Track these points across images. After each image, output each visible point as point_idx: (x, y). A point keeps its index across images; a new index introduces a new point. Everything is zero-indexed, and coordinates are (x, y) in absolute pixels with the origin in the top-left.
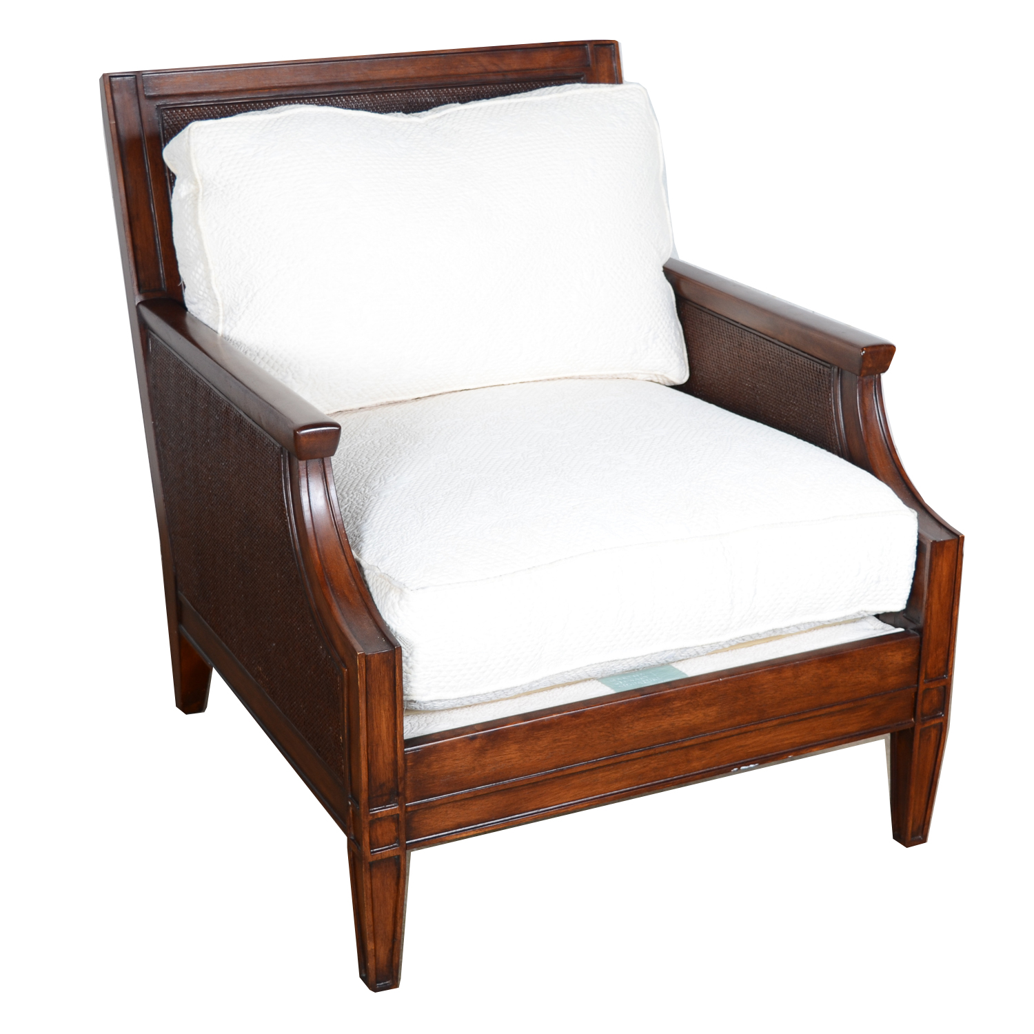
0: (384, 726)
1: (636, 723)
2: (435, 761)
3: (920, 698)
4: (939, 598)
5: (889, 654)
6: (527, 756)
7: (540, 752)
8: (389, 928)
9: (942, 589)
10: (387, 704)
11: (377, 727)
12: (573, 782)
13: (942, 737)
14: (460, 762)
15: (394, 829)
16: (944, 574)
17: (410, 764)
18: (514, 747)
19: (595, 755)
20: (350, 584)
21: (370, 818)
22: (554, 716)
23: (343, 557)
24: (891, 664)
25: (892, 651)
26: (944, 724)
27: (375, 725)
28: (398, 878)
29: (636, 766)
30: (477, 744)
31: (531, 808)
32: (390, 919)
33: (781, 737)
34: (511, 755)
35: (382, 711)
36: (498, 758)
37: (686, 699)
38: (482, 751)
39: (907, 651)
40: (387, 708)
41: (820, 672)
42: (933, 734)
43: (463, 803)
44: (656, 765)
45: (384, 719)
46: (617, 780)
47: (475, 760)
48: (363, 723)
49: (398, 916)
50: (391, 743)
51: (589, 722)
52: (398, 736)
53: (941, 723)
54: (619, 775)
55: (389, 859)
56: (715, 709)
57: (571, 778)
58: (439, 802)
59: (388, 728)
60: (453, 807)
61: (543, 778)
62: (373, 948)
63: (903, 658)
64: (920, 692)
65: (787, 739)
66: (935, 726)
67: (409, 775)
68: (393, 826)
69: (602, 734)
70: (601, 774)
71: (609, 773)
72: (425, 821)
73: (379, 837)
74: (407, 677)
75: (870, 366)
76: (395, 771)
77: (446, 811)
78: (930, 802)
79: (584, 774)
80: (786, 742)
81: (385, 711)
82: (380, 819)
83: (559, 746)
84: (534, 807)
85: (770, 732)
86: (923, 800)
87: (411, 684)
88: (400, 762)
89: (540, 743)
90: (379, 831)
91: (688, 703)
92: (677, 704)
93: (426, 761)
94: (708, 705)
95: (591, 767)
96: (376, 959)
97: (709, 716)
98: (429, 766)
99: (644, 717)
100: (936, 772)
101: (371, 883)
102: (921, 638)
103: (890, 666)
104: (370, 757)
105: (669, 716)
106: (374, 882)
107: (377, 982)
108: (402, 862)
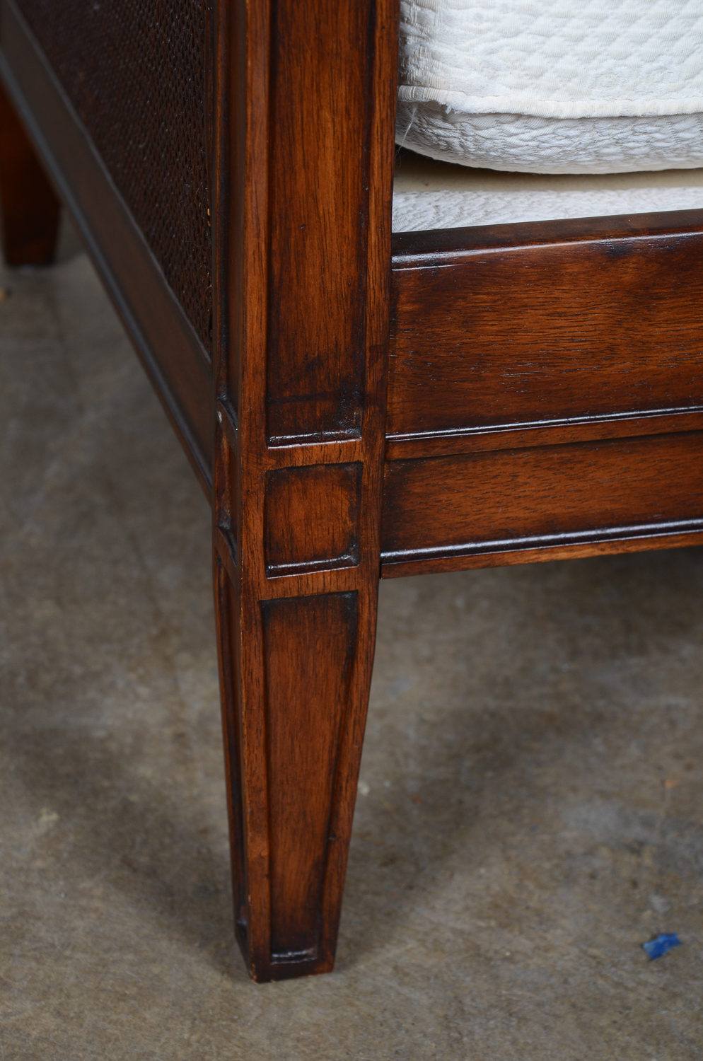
0: (329, 167)
10: (342, 89)
11: (306, 166)
15: (346, 507)
17: (408, 308)
21: (270, 464)
27: (299, 156)
28: (351, 658)
32: (322, 777)
35: (326, 115)
36: (690, 331)
38: (643, 298)
40: (342, 105)
43: (566, 455)
45: (329, 142)
47: (620, 323)
48: (256, 143)
49: (345, 773)
50: (349, 229)
52: (372, 207)
55: (325, 598)
58: (494, 444)
59: (341, 175)
62: (265, 853)
67: (402, 341)
68: (343, 502)
72: (444, 497)
73: (298, 530)
74: (422, 20)
76: (357, 322)
77: (515, 476)
81: (334, 112)
82: (303, 472)
87: (434, 46)
88: (376, 294)
90: (298, 510)
93: (463, 304)
96: (270, 886)
101: (265, 664)
104: (276, 267)
106: (274, 659)
107: (273, 951)
108: (365, 616)
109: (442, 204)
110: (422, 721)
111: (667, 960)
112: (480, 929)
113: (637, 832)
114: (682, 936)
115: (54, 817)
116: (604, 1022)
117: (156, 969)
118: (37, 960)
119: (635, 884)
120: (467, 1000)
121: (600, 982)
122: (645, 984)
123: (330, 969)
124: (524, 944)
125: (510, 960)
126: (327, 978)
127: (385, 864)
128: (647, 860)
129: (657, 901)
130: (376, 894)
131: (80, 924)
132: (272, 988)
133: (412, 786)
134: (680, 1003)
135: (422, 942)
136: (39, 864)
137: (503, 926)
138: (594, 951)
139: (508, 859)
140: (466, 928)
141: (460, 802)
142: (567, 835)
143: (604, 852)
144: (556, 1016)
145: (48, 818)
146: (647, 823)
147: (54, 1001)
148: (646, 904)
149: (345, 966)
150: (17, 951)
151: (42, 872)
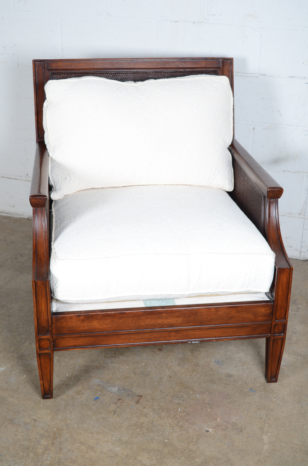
0: (43, 307)
1: (147, 320)
2: (64, 322)
3: (273, 327)
4: (282, 290)
5: (259, 308)
6: (101, 325)
7: (107, 324)
8: (49, 377)
9: (283, 287)
10: (44, 299)
11: (41, 307)
12: (121, 337)
13: (283, 343)
14: (75, 324)
15: (49, 343)
16: (284, 281)
17: (54, 321)
18: (96, 321)
19: (130, 329)
20: (44, 254)
21: (39, 338)
22: (113, 312)
23: (45, 244)
24: (260, 312)
25: (260, 308)
26: (284, 338)
28: (51, 360)
29: (147, 335)
30: (81, 318)
31: (104, 344)
32: (49, 374)
33: (210, 333)
34: (96, 324)
35: (43, 301)
36: (89, 324)
37: (168, 313)
38: (83, 321)
39: (267, 308)
41: (227, 311)
42: (280, 341)
43: (76, 338)
44: (156, 336)
45: (43, 304)
46: (139, 339)
47: (80, 324)
50: (46, 313)
51: (127, 317)
52: (49, 310)
53: (283, 338)
54: (140, 337)
55: (47, 353)
56: (181, 319)
57: (120, 336)
58: (66, 337)
59: (45, 307)
60: (72, 339)
61: (108, 334)
62: (42, 383)
63: (265, 311)
64: (273, 324)
65: (213, 334)
66: (280, 338)
67: (54, 325)
69: (132, 321)
70: (133, 336)
71: (136, 336)
72: (61, 342)
73: (43, 345)
74: (55, 290)
75: (271, 195)
76: (48, 323)
77: (70, 340)
78: (279, 367)
79: (126, 335)
80: (212, 335)
82: (43, 339)
83: (114, 324)
84: (105, 344)
85: (205, 331)
86: (276, 365)
87: (57, 293)
88: (50, 320)
89: (107, 321)
90: (43, 343)
91: (169, 315)
92: (164, 315)
93: (60, 321)
94: (178, 317)
95: (128, 333)
96: (44, 387)
97: (178, 321)
98: (62, 323)
99: (150, 318)
100: (281, 356)
101: (40, 360)
102: (273, 304)
103: (259, 313)
104: (38, 317)
105: (161, 319)
106: (41, 360)
107: (45, 395)
108: (52, 355)
109: (66, 306)
110: (79, 366)
111: (96, 400)
112: (74, 395)
113: (101, 383)
114: (100, 398)
115: (26, 376)
116: (85, 407)
117: (32, 397)
118: (18, 395)
119: (97, 390)
120: (69, 403)
121: (87, 402)
122: (92, 403)
123: (52, 398)
124: (79, 397)
125: (77, 399)
126: (53, 399)
127: (66, 385)
128: (100, 387)
129: (99, 393)
130: (63, 389)
131: (25, 390)
132: (45, 400)
133: (74, 375)
134: (95, 406)
135: (66, 396)
136: (22, 382)
137: (77, 394)
138: (88, 399)
139: (82, 386)
140: (73, 394)
141: (79, 378)
142: (91, 383)
143: (95, 386)
144: (79, 406)
145: (25, 376)
146: (103, 382)
147: (18, 400)
148: (98, 393)
149: (55, 398)
150: (16, 393)
151: (22, 383)
